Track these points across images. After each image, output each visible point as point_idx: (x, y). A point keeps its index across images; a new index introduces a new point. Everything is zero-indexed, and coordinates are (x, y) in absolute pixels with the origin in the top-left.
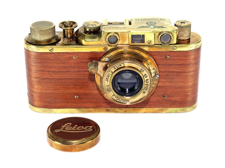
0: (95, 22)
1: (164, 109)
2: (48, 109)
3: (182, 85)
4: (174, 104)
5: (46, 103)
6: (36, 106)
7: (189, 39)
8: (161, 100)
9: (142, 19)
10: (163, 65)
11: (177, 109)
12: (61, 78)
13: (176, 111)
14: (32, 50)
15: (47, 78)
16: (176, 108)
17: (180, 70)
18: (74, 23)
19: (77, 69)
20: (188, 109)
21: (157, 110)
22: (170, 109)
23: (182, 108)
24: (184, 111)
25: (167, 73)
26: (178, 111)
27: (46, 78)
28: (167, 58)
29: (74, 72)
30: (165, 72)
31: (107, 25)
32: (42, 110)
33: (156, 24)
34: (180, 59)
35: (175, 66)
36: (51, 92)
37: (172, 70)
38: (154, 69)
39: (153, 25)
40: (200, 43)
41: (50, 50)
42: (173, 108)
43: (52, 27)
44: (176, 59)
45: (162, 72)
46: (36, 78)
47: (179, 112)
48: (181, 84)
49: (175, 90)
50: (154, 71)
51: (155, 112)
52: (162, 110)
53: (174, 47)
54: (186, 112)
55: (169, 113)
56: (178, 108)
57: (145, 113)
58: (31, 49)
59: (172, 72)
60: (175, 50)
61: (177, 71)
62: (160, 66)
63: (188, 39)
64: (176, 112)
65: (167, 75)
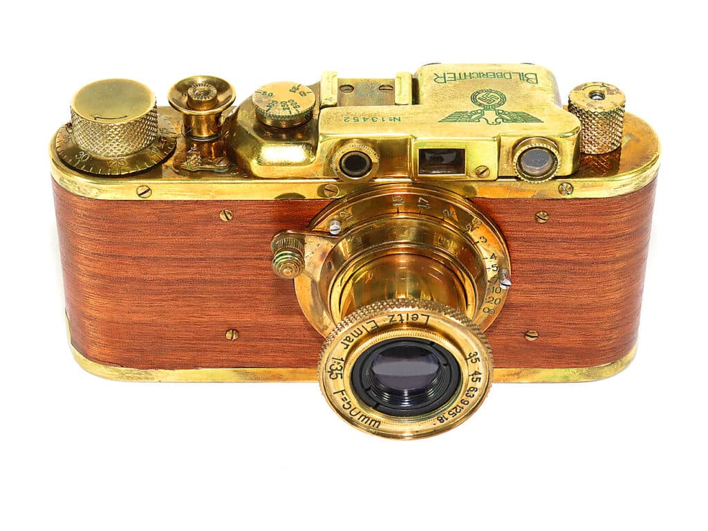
0: (294, 90)
1: (524, 371)
2: (135, 371)
3: (589, 301)
4: (560, 357)
5: (128, 351)
6: (96, 359)
7: (618, 150)
8: (517, 345)
9: (457, 76)
10: (524, 240)
11: (571, 372)
12: (179, 277)
13: (566, 377)
14: (80, 191)
15: (133, 279)
16: (564, 370)
17: (582, 257)
18: (221, 88)
19: (231, 252)
20: (605, 369)
21: (504, 376)
22: (545, 373)
23: (584, 370)
24: (590, 377)
25: (538, 266)
26: (571, 378)
27: (126, 278)
28: (542, 221)
29: (225, 260)
30: (532, 261)
31: (335, 106)
32: (117, 374)
33: (503, 100)
34: (584, 224)
35: (565, 245)
36: (146, 319)
37: (557, 257)
38: (493, 256)
39: (493, 108)
40: (655, 166)
41: (139, 195)
42: (558, 368)
43: (147, 111)
44: (570, 224)
45: (523, 262)
46: (94, 276)
48: (586, 299)
49: (564, 316)
50: (494, 262)
51: (497, 381)
52: (518, 374)
53: (565, 184)
54: (600, 378)
55: (543, 382)
56: (571, 370)
58: (77, 189)
59: (558, 262)
60: (569, 197)
61: (572, 258)
62: (513, 244)
63: (615, 150)
64: (566, 380)
65: (540, 272)
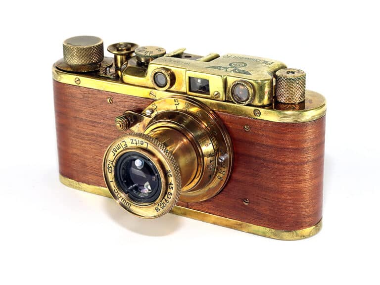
1: (244, 224)
2: (75, 182)
4: (260, 219)
7: (303, 102)
10: (239, 141)
11: (266, 230)
12: (92, 132)
13: (264, 233)
16: (263, 228)
18: (133, 45)
19: (112, 122)
20: (286, 234)
21: (234, 224)
22: (254, 227)
23: (273, 231)
24: (277, 237)
26: (267, 234)
34: (267, 136)
39: (236, 68)
40: (323, 109)
41: (76, 82)
42: (260, 225)
44: (261, 135)
45: (240, 154)
47: (269, 237)
51: (231, 227)
52: (240, 225)
55: (254, 234)
57: (214, 223)
59: (256, 158)
60: (259, 118)
61: (263, 156)
62: (234, 142)
63: (301, 102)
